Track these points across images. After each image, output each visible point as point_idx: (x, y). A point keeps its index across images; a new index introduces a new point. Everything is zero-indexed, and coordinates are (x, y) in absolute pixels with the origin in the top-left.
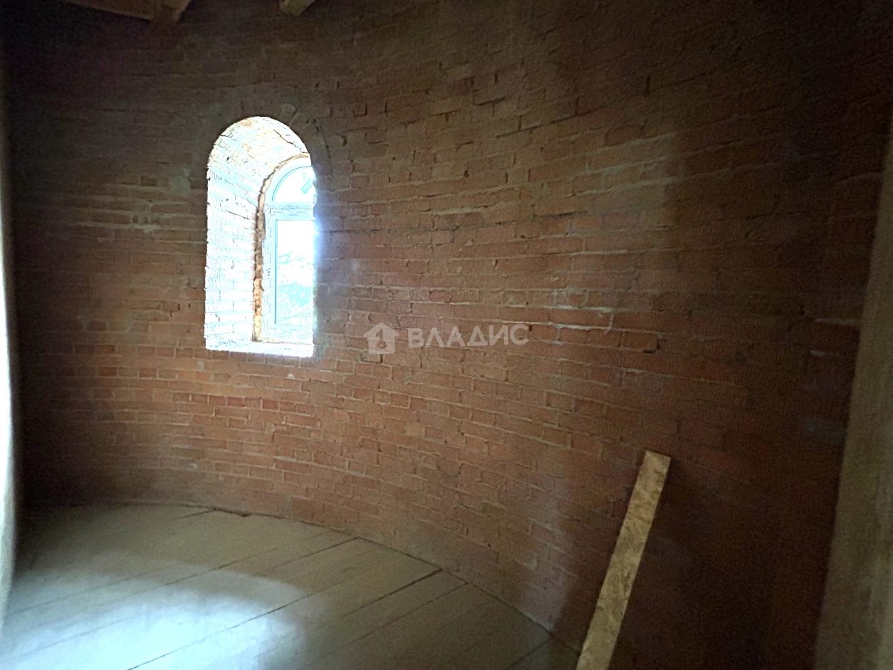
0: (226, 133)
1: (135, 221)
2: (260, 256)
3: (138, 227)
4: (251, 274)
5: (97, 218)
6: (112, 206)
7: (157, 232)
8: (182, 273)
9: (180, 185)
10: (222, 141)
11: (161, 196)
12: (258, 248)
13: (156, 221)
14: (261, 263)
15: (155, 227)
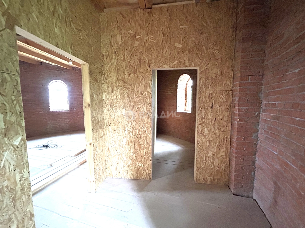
0: (180, 77)
1: (169, 92)
2: (186, 96)
3: (169, 93)
4: (185, 99)
5: (165, 93)
6: (167, 91)
7: (171, 94)
8: (174, 100)
9: (174, 86)
10: (179, 79)
11: (172, 89)
12: (186, 94)
13: (171, 92)
14: (186, 97)
15: (171, 93)
